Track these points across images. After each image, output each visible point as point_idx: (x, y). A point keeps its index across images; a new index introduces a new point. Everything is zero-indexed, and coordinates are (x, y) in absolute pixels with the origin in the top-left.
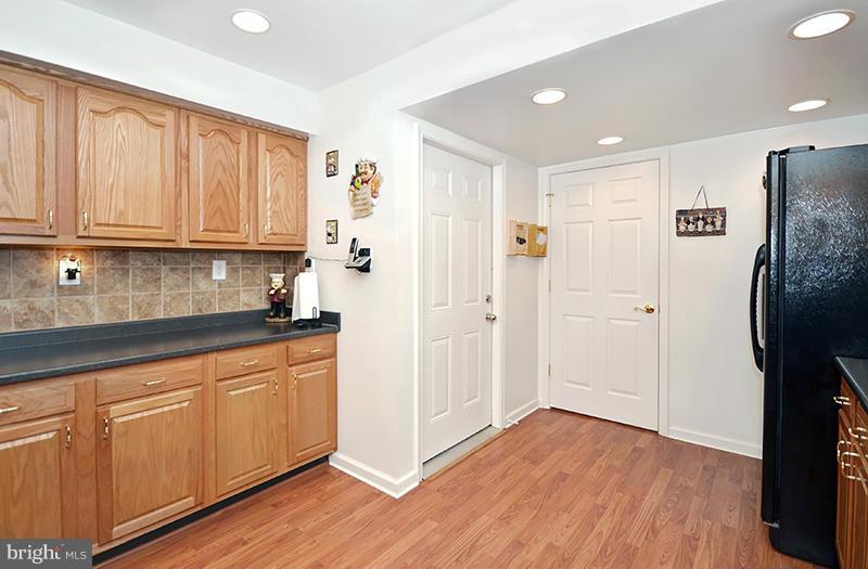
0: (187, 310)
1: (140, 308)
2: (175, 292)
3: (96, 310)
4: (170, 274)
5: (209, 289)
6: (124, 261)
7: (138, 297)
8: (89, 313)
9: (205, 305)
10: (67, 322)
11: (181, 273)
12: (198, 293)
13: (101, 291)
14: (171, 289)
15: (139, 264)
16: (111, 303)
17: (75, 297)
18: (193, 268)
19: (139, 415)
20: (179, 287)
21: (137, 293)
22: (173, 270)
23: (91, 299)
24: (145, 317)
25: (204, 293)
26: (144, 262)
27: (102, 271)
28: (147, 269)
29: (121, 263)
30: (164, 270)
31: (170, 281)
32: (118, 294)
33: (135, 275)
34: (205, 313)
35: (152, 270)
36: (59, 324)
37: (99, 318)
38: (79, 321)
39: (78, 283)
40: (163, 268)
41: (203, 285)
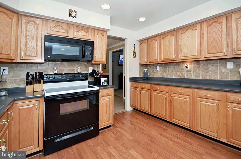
0: (218, 78)
1: (203, 76)
2: (213, 72)
3: (193, 76)
4: (212, 67)
5: (226, 72)
6: (199, 64)
7: (202, 73)
8: (191, 76)
9: (224, 77)
10: (187, 77)
11: (215, 67)
12: (221, 73)
13: (194, 71)
14: (212, 71)
15: (202, 64)
16: (196, 74)
17: (189, 72)
18: (219, 65)
19: (177, 98)
20: (214, 71)
21: (202, 72)
22: (212, 66)
23: (192, 73)
24: (204, 78)
25: (224, 73)
26: (204, 64)
27: (194, 67)
28: (205, 66)
29: (198, 64)
30: (209, 66)
31: (211, 69)
32: (197, 72)
33: (201, 67)
34: (224, 79)
35: (206, 66)
36: (186, 78)
37: (193, 77)
38: (189, 77)
39: (189, 69)
40: (209, 65)
41: (223, 70)
